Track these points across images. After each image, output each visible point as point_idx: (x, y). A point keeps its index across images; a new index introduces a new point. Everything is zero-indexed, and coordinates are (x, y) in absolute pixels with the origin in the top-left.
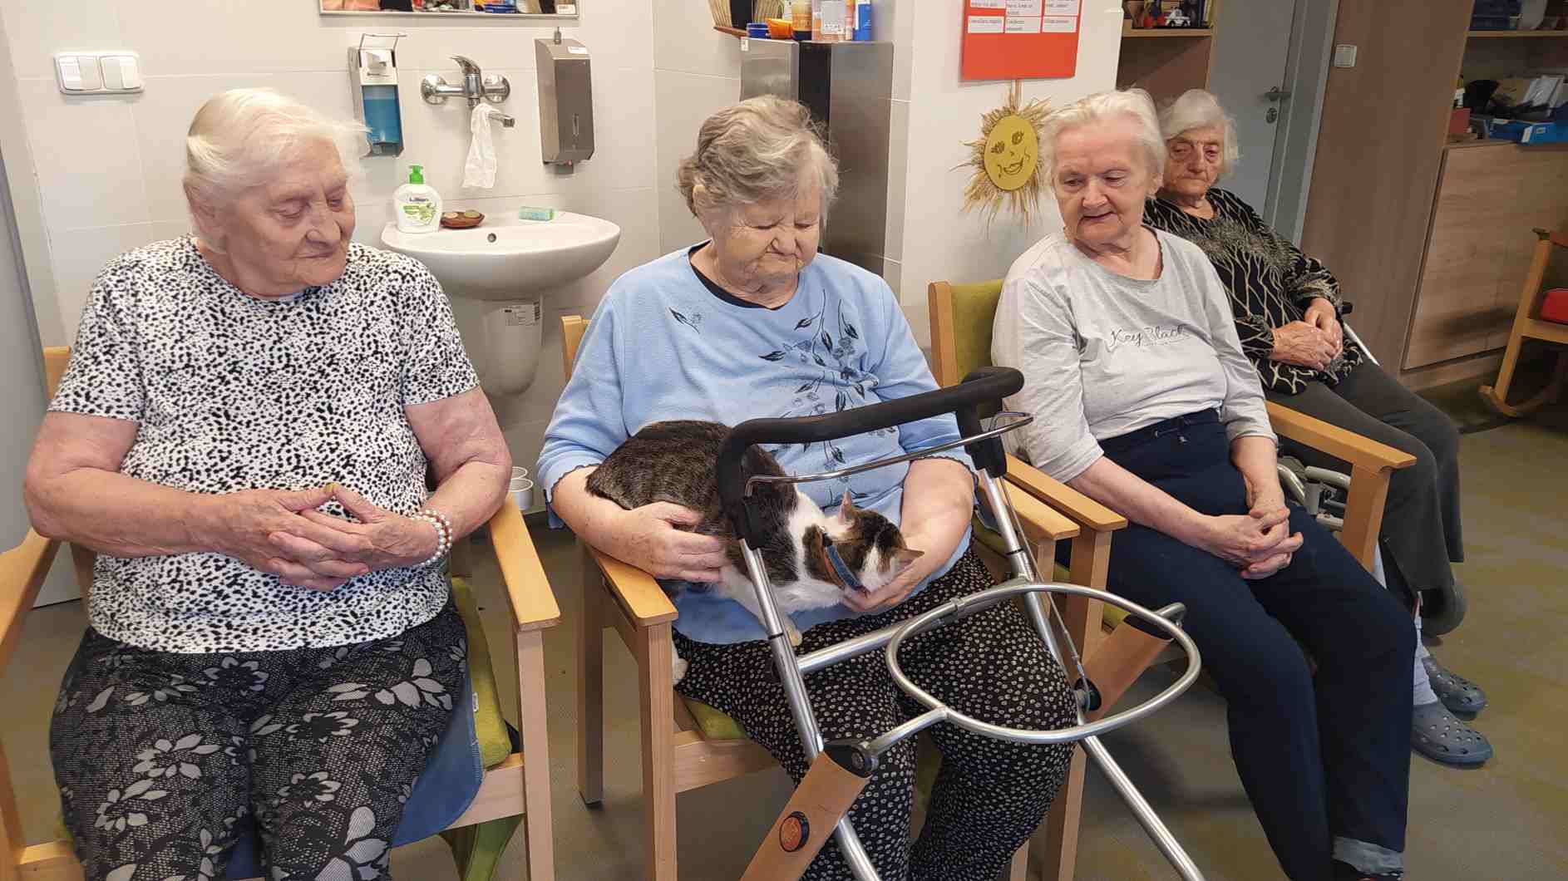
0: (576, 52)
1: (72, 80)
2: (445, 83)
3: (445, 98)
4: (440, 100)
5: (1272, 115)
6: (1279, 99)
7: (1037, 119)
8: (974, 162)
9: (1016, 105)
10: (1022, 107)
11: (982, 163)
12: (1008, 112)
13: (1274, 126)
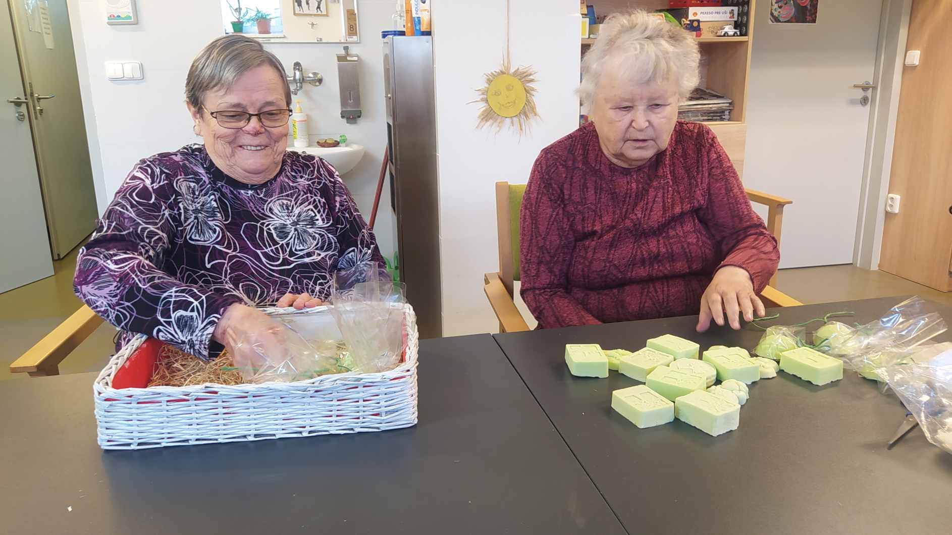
0: (351, 59)
1: (112, 75)
5: (864, 101)
6: (871, 89)
7: (524, 77)
8: (482, 100)
9: (508, 68)
10: (512, 70)
11: (486, 101)
12: (502, 73)
13: (868, 107)
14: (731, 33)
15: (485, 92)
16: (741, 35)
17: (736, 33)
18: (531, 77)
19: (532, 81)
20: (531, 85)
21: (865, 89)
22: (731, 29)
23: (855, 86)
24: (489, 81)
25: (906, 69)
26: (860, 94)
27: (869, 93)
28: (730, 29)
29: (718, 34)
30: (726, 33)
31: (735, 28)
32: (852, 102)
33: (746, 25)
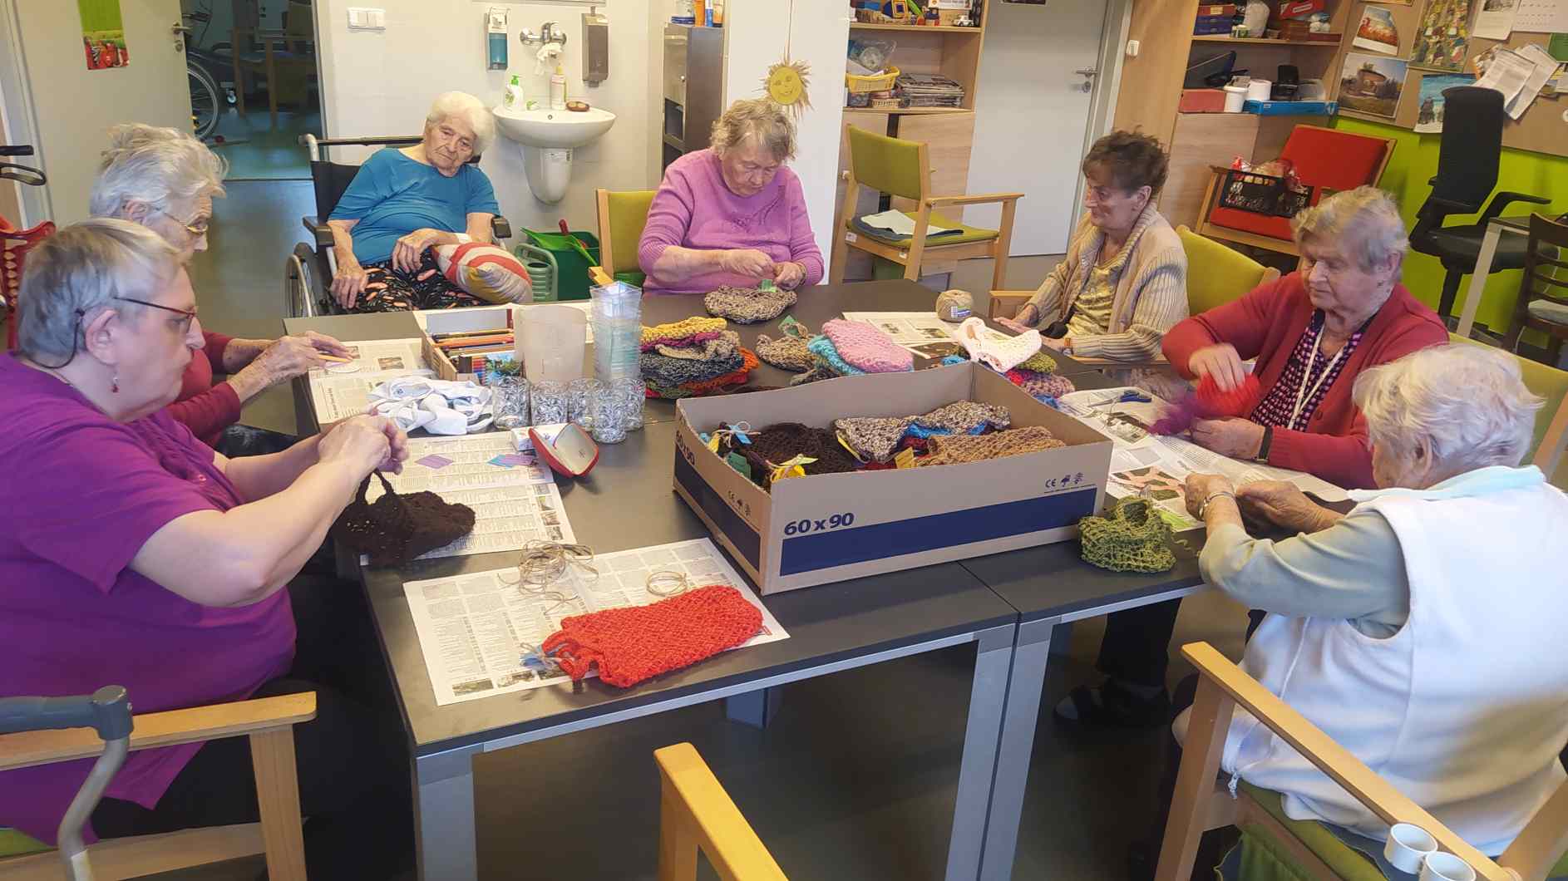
0: (601, 21)
1: (354, 21)
2: (531, 34)
3: (531, 42)
4: (528, 42)
5: (1087, 86)
6: (1093, 76)
7: (800, 70)
8: (765, 88)
9: (787, 63)
10: (791, 64)
11: (768, 90)
12: (783, 66)
13: (1089, 94)
14: (966, 24)
15: (768, 82)
16: (975, 26)
17: (970, 23)
18: (805, 71)
19: (806, 74)
20: (806, 77)
21: (1088, 75)
22: (965, 18)
23: (1078, 72)
24: (772, 73)
25: (1127, 58)
26: (1083, 80)
27: (1091, 80)
28: (964, 20)
29: (955, 23)
30: (962, 23)
31: (970, 18)
32: (1075, 87)
33: (980, 16)
